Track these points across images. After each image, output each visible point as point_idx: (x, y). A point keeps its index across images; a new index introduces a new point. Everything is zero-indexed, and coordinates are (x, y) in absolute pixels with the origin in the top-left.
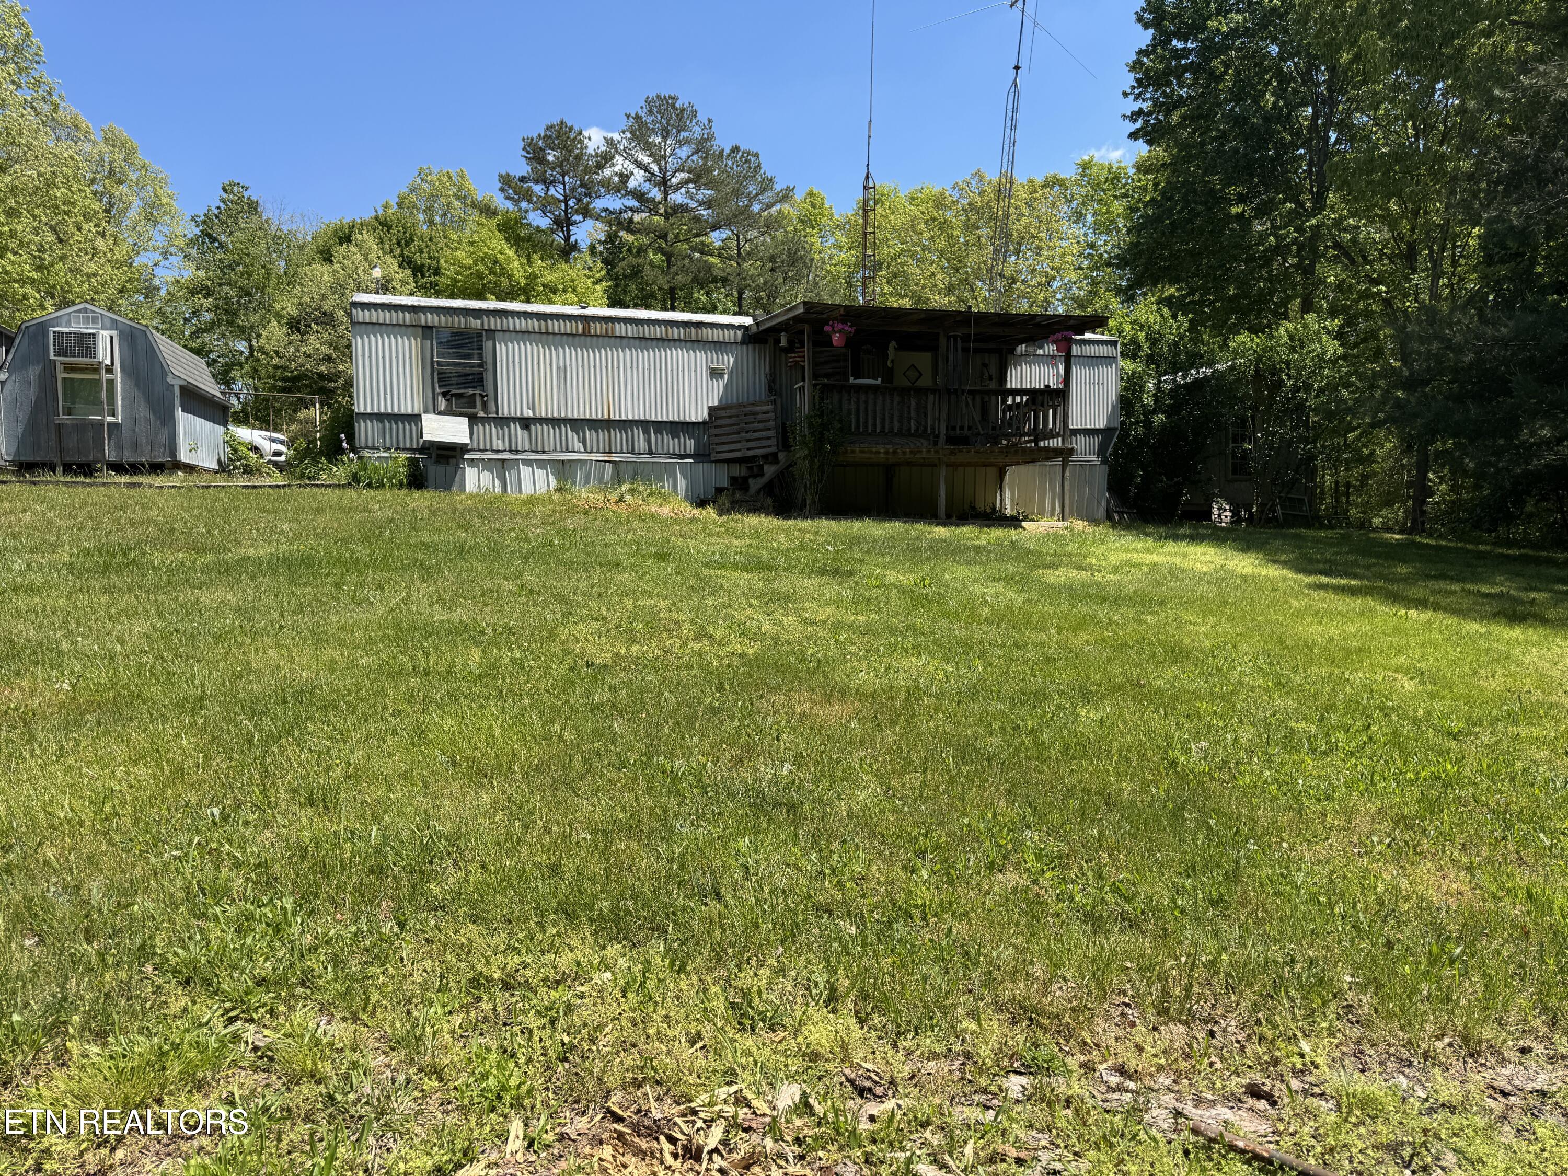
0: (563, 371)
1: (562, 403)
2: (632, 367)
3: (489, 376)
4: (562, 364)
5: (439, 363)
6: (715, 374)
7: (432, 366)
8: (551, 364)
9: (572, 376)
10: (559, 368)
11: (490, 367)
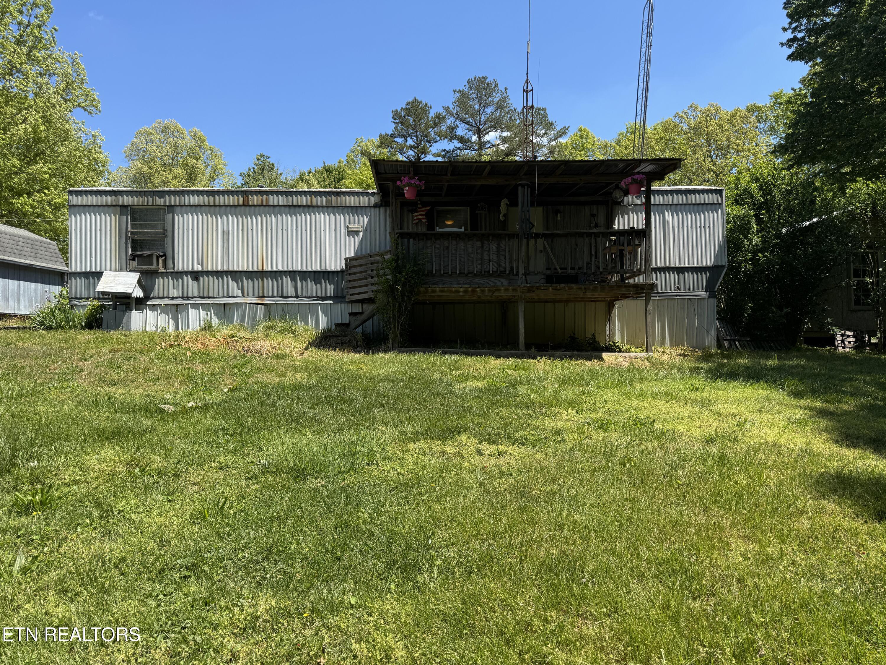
0: (226, 234)
1: (225, 259)
2: (282, 229)
3: (168, 241)
4: (226, 229)
5: (132, 233)
6: (352, 232)
7: (126, 235)
8: (217, 229)
9: (233, 238)
10: (223, 232)
11: (169, 233)
